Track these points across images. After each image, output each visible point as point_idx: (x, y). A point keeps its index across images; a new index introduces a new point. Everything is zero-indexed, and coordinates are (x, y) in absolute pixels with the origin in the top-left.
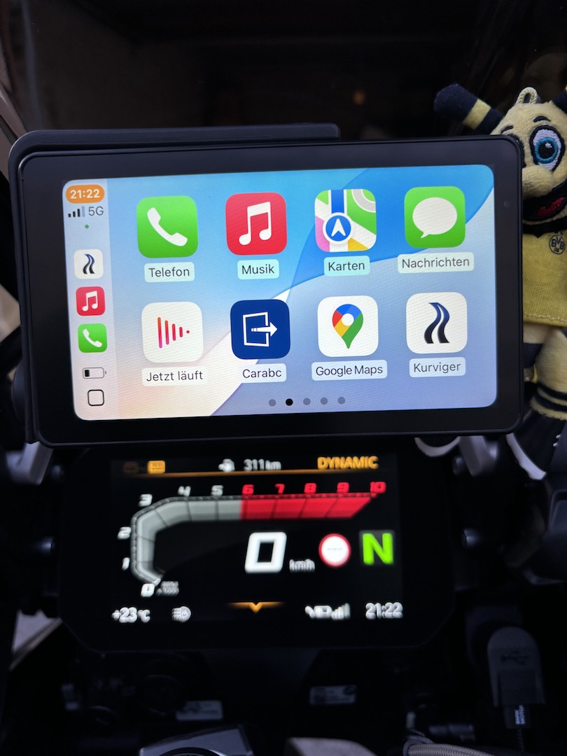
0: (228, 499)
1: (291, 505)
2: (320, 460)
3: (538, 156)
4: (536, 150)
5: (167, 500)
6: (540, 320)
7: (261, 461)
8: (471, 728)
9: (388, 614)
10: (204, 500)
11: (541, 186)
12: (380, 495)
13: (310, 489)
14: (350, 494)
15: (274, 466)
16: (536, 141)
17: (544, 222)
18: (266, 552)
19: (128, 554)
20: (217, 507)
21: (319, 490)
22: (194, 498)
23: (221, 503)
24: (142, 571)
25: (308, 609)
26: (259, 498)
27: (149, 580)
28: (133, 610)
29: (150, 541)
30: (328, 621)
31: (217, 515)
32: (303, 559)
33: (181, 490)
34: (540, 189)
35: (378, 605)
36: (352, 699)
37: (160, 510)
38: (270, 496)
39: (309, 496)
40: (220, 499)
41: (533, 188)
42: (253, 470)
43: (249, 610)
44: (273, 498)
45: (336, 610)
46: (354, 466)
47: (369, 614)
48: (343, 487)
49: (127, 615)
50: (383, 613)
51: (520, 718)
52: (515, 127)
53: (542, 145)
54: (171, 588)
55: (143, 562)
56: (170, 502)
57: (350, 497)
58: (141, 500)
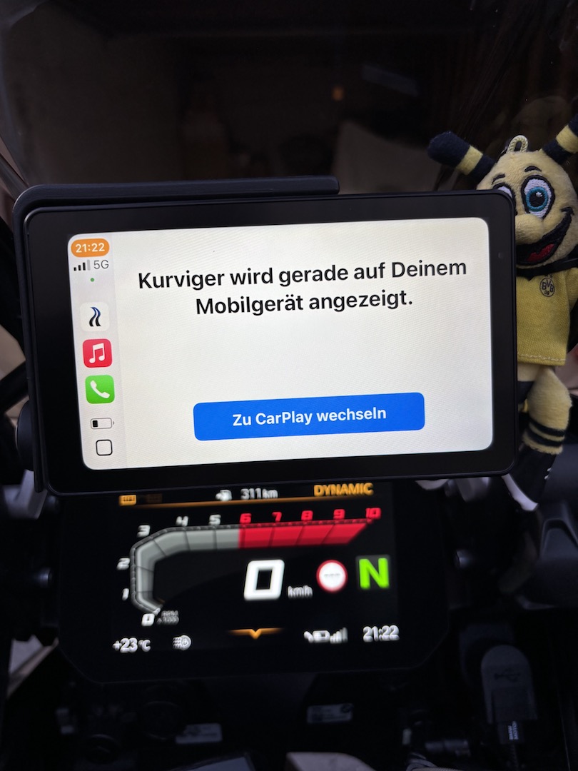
0: (225, 528)
1: (286, 532)
2: (316, 487)
3: (529, 205)
4: (528, 198)
5: (165, 530)
6: (532, 360)
7: (258, 490)
8: (466, 743)
9: (385, 637)
10: (202, 529)
11: (532, 233)
12: (375, 521)
13: (307, 516)
14: (346, 521)
15: (270, 495)
16: (527, 190)
17: (535, 267)
18: (264, 580)
19: (129, 586)
20: (215, 536)
22: (192, 528)
23: (219, 532)
24: (142, 601)
25: (307, 634)
26: (256, 527)
27: (148, 609)
28: (134, 640)
29: (149, 571)
30: (326, 645)
31: (215, 544)
32: (301, 585)
33: (179, 520)
34: (531, 237)
35: (375, 628)
36: (348, 717)
37: (158, 540)
38: (267, 524)
39: (306, 523)
40: (218, 528)
42: (249, 499)
43: (249, 637)
44: (270, 526)
45: (334, 635)
46: (350, 493)
47: (367, 638)
48: (339, 514)
49: (127, 645)
50: (380, 636)
51: (513, 733)
52: (507, 175)
53: (533, 194)
54: (171, 617)
55: (143, 592)
56: (169, 532)
57: (346, 523)
58: (139, 531)
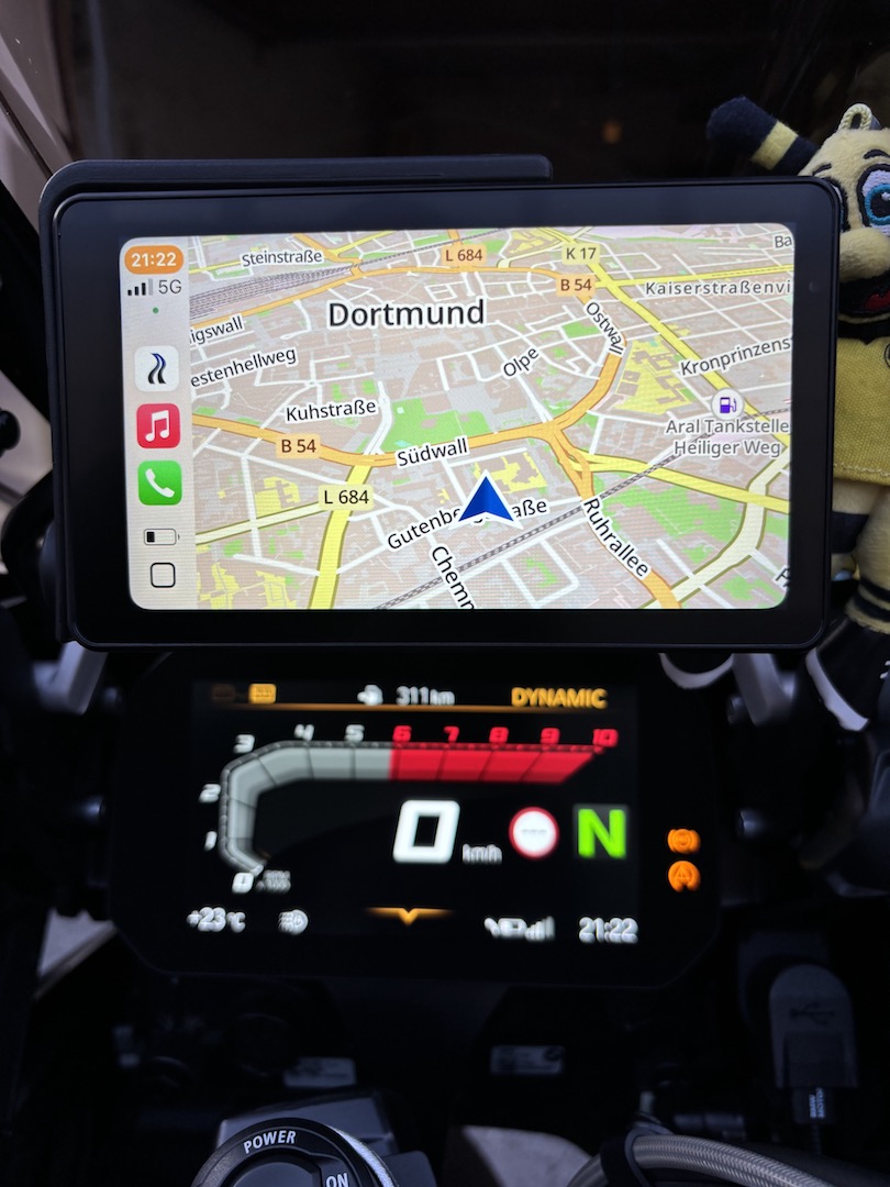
0: (370, 747)
1: (465, 760)
2: (516, 692)
3: (870, 213)
4: (868, 203)
5: (277, 745)
6: (864, 477)
7: (424, 691)
8: (740, 1121)
9: (614, 936)
10: (334, 747)
11: (873, 260)
12: (608, 750)
13: (499, 737)
14: (560, 747)
15: (443, 699)
16: (867, 189)
17: (876, 319)
18: (426, 831)
19: (215, 827)
20: (353, 759)
21: (512, 739)
22: (318, 743)
23: (360, 753)
24: (235, 853)
25: (489, 923)
26: (417, 748)
27: (243, 865)
28: (220, 911)
29: (249, 806)
30: (520, 943)
31: (353, 771)
32: (485, 844)
33: (300, 731)
34: (871, 266)
35: (599, 921)
36: (556, 1067)
37: (265, 760)
38: (435, 744)
39: (496, 747)
40: (359, 746)
41: (859, 264)
42: (410, 703)
43: (397, 920)
44: (441, 748)
45: (533, 926)
46: (569, 704)
47: (585, 935)
48: (550, 735)
49: (210, 919)
50: (607, 933)
51: (817, 1108)
52: (834, 165)
53: (877, 196)
54: (279, 881)
55: (238, 840)
56: (282, 747)
57: (561, 751)
58: (237, 744)
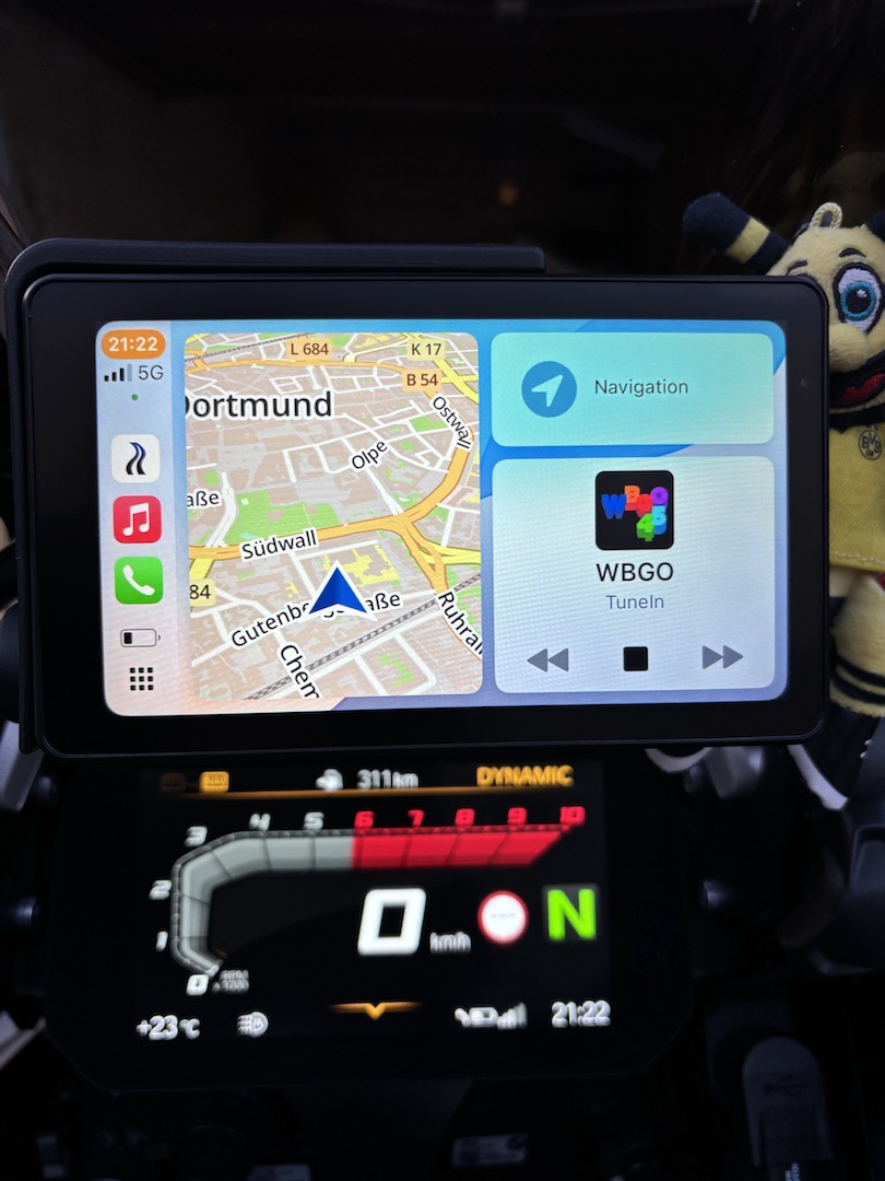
0: (330, 835)
1: (431, 845)
2: (481, 771)
3: (845, 310)
4: (843, 300)
5: (232, 836)
7: (387, 773)
9: (587, 1020)
10: (292, 836)
11: (851, 355)
12: (576, 829)
13: (464, 819)
14: (528, 827)
15: (406, 782)
16: (843, 286)
17: (852, 410)
18: (392, 921)
19: (168, 928)
20: (313, 848)
21: (479, 821)
22: (275, 833)
23: (320, 842)
24: (189, 953)
25: (460, 1013)
26: (380, 834)
27: (198, 967)
28: (172, 1019)
29: (202, 902)
30: (491, 1032)
31: (313, 861)
32: (452, 931)
33: (255, 820)
34: (849, 360)
35: (571, 1005)
36: (520, 1155)
37: (219, 852)
38: (399, 830)
39: (462, 829)
40: (319, 835)
41: (837, 359)
42: (372, 787)
43: (364, 1015)
44: (404, 834)
45: (505, 1015)
46: (535, 781)
47: (558, 1020)
48: (517, 815)
49: (161, 1027)
50: (580, 1017)
52: (810, 262)
53: (852, 293)
54: (237, 981)
55: (191, 939)
56: (237, 839)
57: (528, 831)
58: (188, 836)
